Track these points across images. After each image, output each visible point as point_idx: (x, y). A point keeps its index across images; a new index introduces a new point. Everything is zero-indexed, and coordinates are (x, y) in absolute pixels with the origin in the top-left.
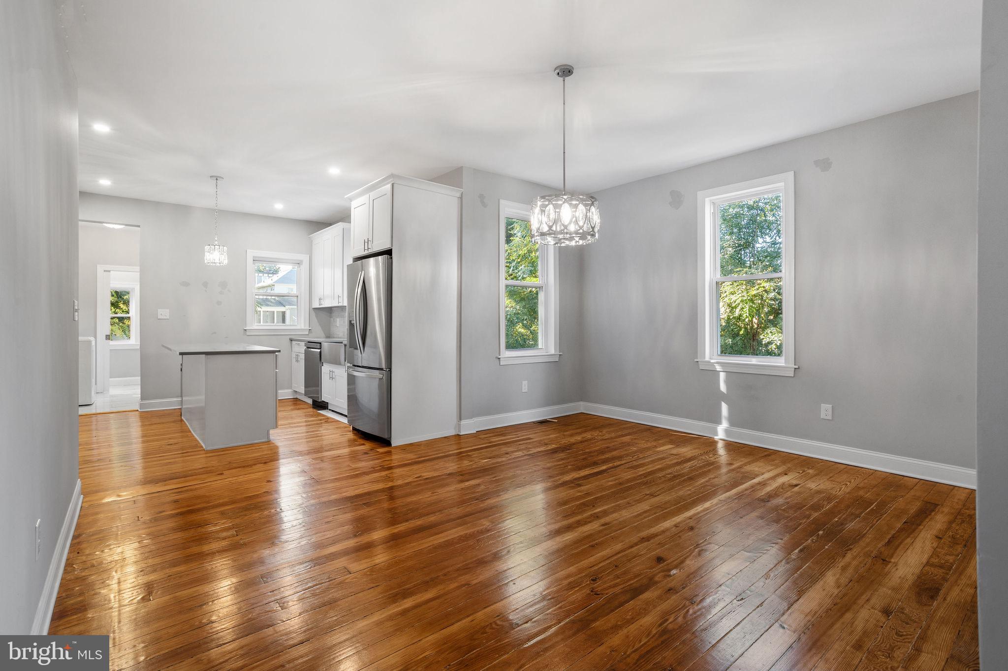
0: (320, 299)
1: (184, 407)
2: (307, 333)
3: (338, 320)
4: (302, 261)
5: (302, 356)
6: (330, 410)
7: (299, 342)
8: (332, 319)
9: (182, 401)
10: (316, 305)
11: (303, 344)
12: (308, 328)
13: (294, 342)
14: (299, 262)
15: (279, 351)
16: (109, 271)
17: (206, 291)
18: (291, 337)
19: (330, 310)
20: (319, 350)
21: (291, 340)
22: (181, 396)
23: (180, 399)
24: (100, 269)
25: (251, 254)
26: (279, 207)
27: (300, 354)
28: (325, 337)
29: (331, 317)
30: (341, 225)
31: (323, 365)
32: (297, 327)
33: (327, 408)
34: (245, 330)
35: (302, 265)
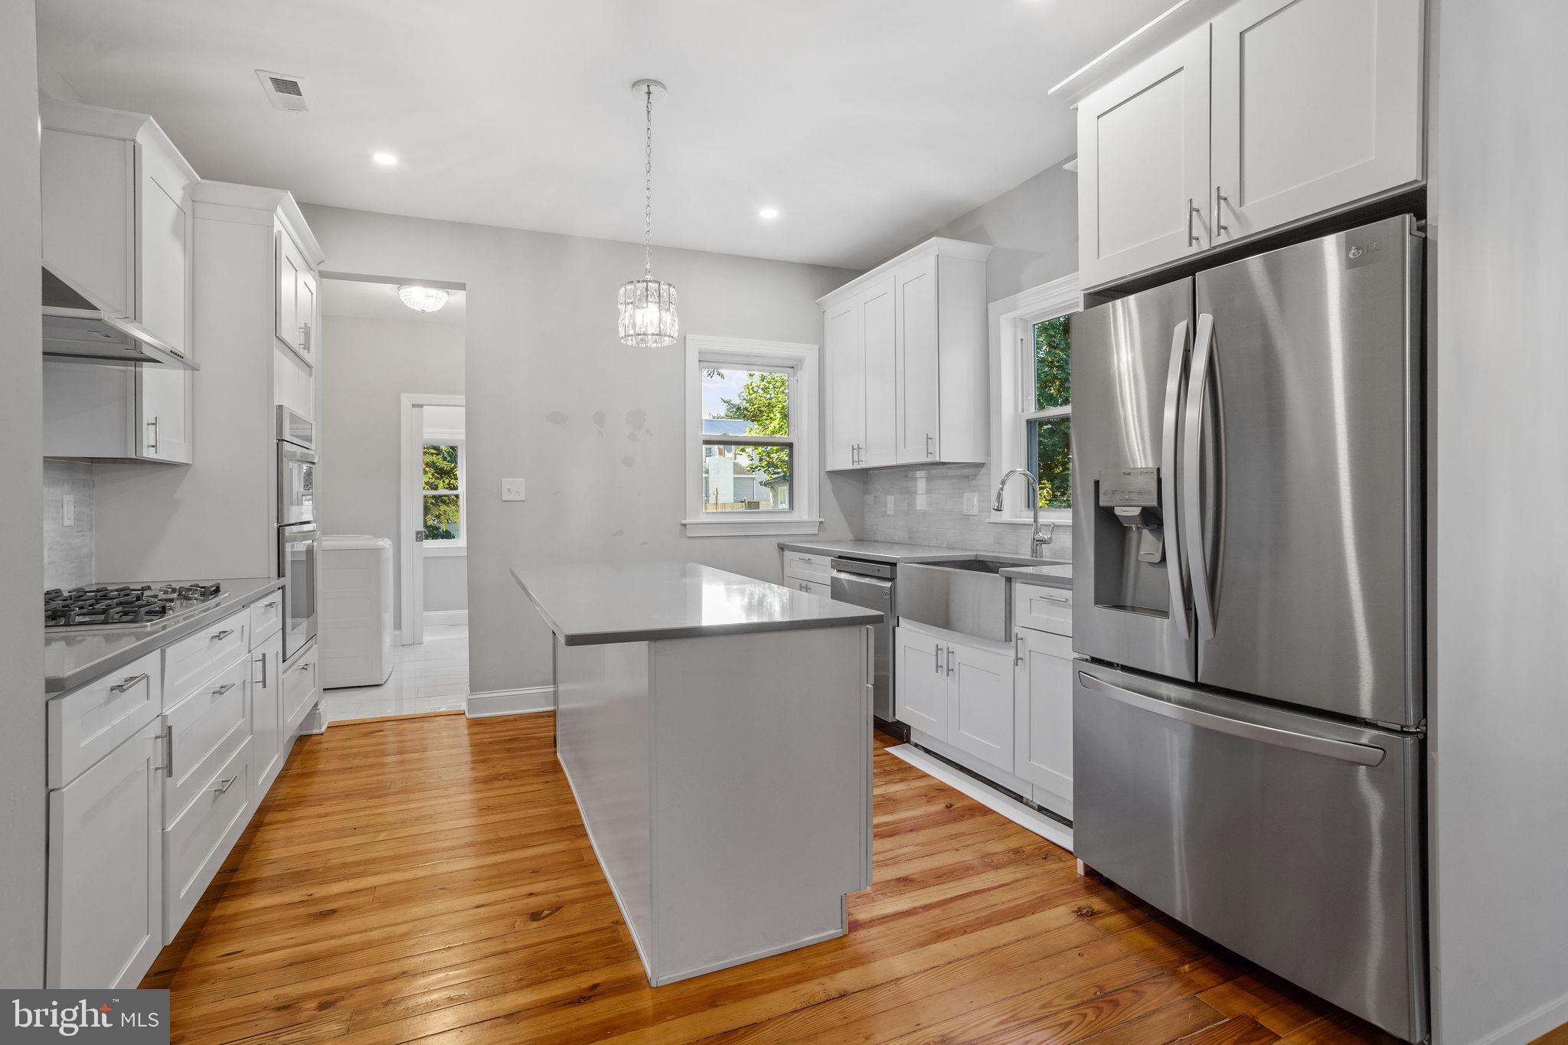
0: (856, 449)
1: (561, 707)
2: (815, 531)
3: (890, 498)
4: (801, 362)
6: (916, 745)
7: (807, 556)
8: (869, 498)
9: (555, 693)
11: (823, 559)
12: (816, 518)
14: (794, 363)
16: (421, 406)
17: (600, 433)
18: (782, 540)
19: (864, 476)
20: (888, 585)
21: (782, 548)
22: (555, 682)
23: (550, 689)
24: (406, 400)
25: (695, 344)
28: (853, 539)
29: (866, 492)
30: (935, 245)
31: (898, 626)
32: (793, 517)
33: (908, 741)
34: (685, 525)
35: (801, 369)
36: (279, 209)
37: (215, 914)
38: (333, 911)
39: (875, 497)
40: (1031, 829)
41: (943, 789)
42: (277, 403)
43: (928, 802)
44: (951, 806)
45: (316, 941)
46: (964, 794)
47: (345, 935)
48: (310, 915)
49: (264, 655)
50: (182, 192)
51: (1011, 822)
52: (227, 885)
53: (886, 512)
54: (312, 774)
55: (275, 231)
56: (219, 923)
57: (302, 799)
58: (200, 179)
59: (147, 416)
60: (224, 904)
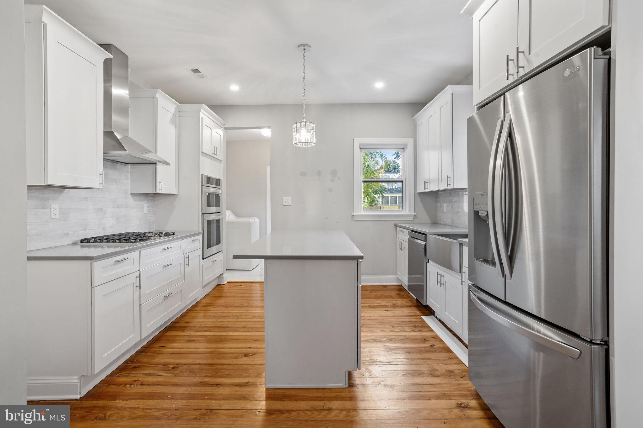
0: (425, 183)
2: (412, 218)
3: (445, 205)
4: (406, 145)
5: (406, 245)
6: (435, 317)
7: (403, 230)
8: (438, 204)
10: (421, 189)
11: (406, 232)
12: (413, 213)
13: (398, 229)
14: (403, 147)
17: (319, 179)
18: (395, 222)
19: (436, 194)
21: (396, 226)
25: (358, 142)
27: (403, 242)
28: (431, 223)
29: (437, 202)
30: (449, 89)
31: (428, 262)
32: (403, 213)
33: (434, 315)
34: (353, 215)
35: (406, 149)
36: (202, 110)
37: (165, 334)
38: (193, 340)
39: (440, 204)
40: (464, 363)
41: (437, 338)
42: (201, 173)
43: (424, 342)
44: (434, 345)
45: (184, 348)
46: (443, 342)
47: (191, 348)
48: (187, 340)
49: (189, 256)
50: (174, 109)
51: (458, 358)
52: (172, 327)
53: (444, 211)
54: (221, 297)
55: (201, 117)
56: (164, 337)
57: (212, 304)
58: (180, 104)
59: (159, 180)
60: (170, 332)
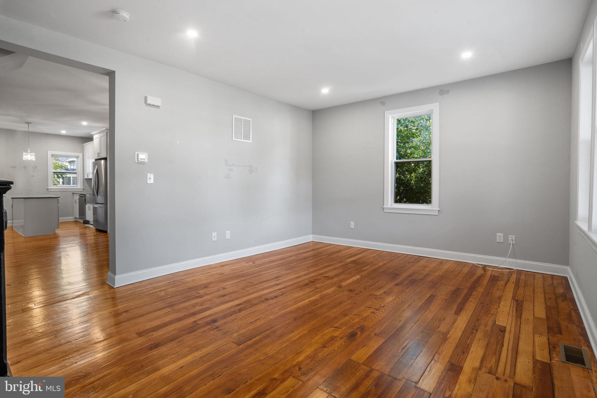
0: (87, 175)
4: (79, 156)
6: (89, 223)
7: (76, 195)
11: (78, 195)
12: (82, 188)
13: (74, 194)
14: (76, 157)
15: (60, 197)
17: (25, 170)
18: (73, 192)
20: (84, 198)
23: (12, 221)
25: (50, 153)
26: (63, 132)
27: (77, 200)
31: (86, 204)
32: (77, 187)
34: (48, 189)
35: (79, 158)
